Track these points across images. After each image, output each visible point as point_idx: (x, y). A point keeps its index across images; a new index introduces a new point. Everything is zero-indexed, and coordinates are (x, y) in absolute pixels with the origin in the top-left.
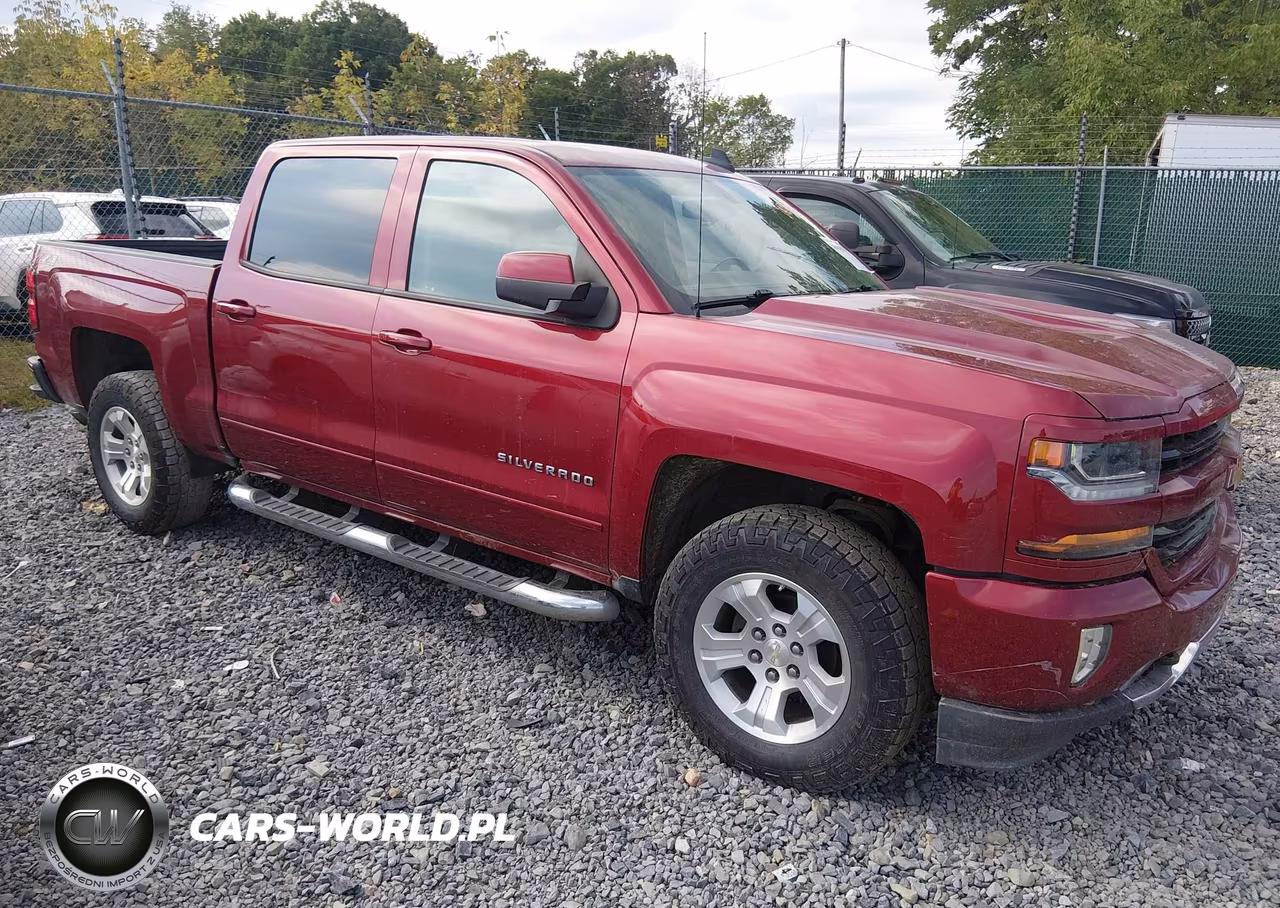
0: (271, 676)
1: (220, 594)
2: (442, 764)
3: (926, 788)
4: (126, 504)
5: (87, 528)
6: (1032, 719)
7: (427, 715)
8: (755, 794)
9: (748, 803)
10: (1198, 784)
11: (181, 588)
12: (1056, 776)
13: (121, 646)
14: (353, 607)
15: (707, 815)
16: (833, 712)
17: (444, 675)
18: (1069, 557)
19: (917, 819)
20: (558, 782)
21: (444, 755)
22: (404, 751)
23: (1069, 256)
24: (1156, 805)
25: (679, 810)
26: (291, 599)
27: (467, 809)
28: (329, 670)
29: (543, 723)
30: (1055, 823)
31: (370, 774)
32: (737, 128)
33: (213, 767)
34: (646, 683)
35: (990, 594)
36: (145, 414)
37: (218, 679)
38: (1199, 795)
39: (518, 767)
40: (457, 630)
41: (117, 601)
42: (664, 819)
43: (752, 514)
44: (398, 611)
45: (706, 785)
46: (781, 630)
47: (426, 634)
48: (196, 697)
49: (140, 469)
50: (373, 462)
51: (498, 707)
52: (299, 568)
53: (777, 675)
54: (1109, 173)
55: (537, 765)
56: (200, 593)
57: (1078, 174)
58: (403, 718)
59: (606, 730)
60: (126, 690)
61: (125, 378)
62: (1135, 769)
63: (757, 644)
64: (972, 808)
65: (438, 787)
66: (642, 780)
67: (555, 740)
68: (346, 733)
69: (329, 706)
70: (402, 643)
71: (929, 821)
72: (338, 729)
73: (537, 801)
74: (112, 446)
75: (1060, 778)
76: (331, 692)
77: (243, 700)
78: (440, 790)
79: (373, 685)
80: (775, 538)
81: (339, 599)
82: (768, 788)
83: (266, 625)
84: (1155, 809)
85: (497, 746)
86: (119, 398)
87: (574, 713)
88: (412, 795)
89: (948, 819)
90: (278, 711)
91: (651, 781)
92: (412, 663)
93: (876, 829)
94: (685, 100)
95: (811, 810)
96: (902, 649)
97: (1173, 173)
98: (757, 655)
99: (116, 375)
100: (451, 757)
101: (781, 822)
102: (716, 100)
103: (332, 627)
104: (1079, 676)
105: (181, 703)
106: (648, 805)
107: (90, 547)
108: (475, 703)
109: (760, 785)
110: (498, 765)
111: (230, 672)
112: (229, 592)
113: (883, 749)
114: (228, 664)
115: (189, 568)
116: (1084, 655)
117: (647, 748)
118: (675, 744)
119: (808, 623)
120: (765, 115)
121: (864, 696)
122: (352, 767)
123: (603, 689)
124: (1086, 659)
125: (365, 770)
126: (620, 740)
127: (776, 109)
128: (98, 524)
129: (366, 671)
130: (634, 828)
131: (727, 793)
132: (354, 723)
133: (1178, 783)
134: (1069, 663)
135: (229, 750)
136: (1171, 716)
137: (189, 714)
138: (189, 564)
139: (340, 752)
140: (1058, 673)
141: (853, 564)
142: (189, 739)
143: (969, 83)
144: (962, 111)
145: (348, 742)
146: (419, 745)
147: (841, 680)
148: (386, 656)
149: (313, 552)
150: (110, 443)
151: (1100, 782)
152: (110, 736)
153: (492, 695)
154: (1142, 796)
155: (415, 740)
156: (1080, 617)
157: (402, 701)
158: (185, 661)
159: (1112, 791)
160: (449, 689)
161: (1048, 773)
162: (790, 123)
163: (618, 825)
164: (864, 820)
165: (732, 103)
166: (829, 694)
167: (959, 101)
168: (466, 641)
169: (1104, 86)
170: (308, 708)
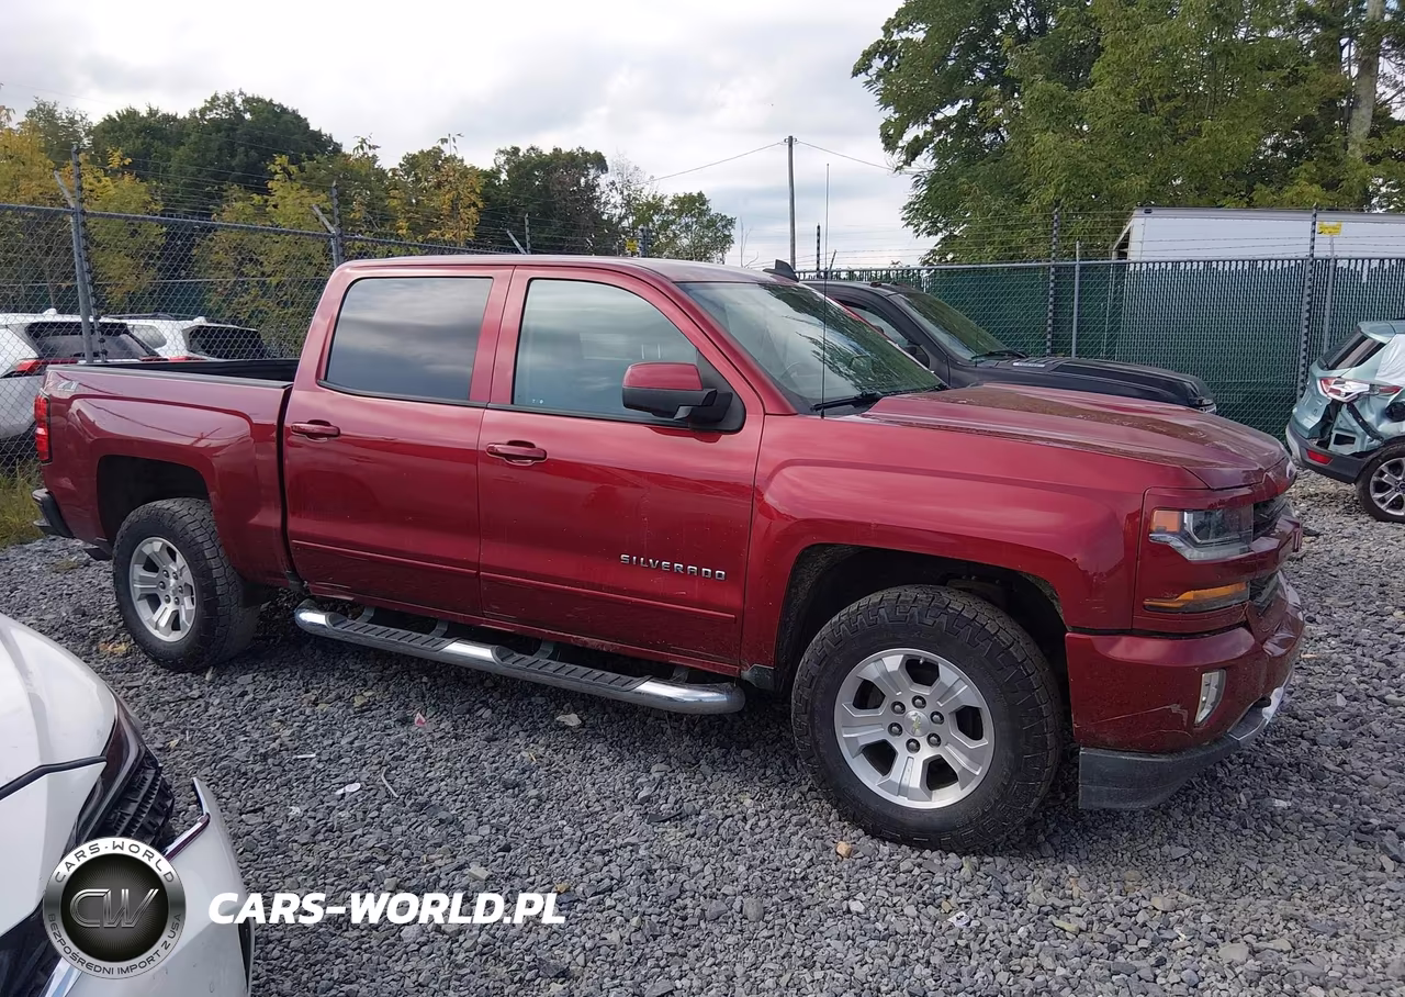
0: (389, 796)
1: (297, 724)
2: (598, 859)
3: (1056, 841)
4: (160, 640)
5: (115, 669)
6: (1163, 759)
7: (563, 819)
8: (907, 859)
9: (904, 866)
10: (1291, 817)
11: (251, 721)
12: (1165, 822)
13: (215, 780)
14: (442, 726)
15: (869, 880)
16: (977, 773)
17: (564, 782)
18: (1188, 611)
19: (1058, 866)
20: (718, 865)
21: (596, 851)
22: (553, 851)
23: (1048, 351)
24: (1259, 838)
25: (842, 878)
26: (375, 722)
27: (639, 896)
28: (446, 785)
29: (682, 815)
30: (1178, 859)
31: (529, 876)
32: (674, 227)
33: (371, 881)
34: (764, 774)
35: (1125, 650)
36: (192, 543)
37: (333, 803)
38: (1292, 827)
39: (673, 856)
40: (559, 739)
41: (188, 739)
42: (830, 887)
43: (891, 594)
44: (489, 727)
45: (860, 855)
46: (920, 702)
47: (532, 745)
48: (320, 820)
49: (177, 603)
50: (478, 574)
51: (631, 805)
52: (370, 693)
53: (918, 745)
54: (1083, 268)
55: (692, 852)
56: (275, 724)
57: (1053, 270)
58: (540, 822)
59: (745, 817)
60: (242, 821)
61: (166, 507)
62: (1233, 809)
63: (896, 718)
64: (1101, 854)
65: (602, 879)
66: (798, 856)
67: (700, 829)
68: (489, 841)
69: (461, 818)
70: (508, 756)
71: (1069, 867)
72: (480, 838)
73: (704, 883)
74: (143, 580)
75: (1170, 823)
76: (458, 805)
77: (368, 820)
78: (607, 882)
79: (497, 795)
80: (916, 614)
81: (424, 720)
82: (917, 853)
83: (362, 750)
84: (1257, 841)
85: (645, 839)
86: (158, 527)
87: (707, 805)
88: (580, 888)
89: (1083, 865)
90: (410, 826)
91: (807, 856)
92: (528, 773)
93: (1024, 879)
94: (617, 198)
95: (962, 867)
96: (1043, 706)
97: (1144, 266)
98: (895, 728)
99: (154, 503)
100: (603, 853)
101: (939, 878)
102: (650, 199)
103: (431, 746)
104: (1202, 716)
105: (307, 828)
106: (812, 877)
107: (130, 688)
108: (608, 803)
109: (909, 851)
110: (653, 856)
111: (343, 795)
112: (305, 721)
113: (1028, 802)
114: (338, 789)
115: (249, 701)
116: (1204, 699)
117: (791, 829)
118: (817, 823)
119: (950, 690)
120: (702, 213)
121: (1009, 754)
122: (509, 870)
123: (726, 782)
124: (1205, 702)
125: (523, 871)
126: (763, 824)
127: (715, 208)
128: (125, 665)
129: (483, 783)
130: (805, 896)
131: (880, 860)
132: (494, 831)
133: (1272, 817)
134: (1193, 705)
135: (378, 866)
136: (1248, 766)
137: (320, 837)
138: (247, 698)
139: (491, 858)
140: (1185, 714)
141: (993, 633)
142: (332, 859)
143: (922, 181)
144: (917, 210)
145: (494, 848)
146: (566, 845)
147: (984, 742)
148: (497, 769)
149: (375, 678)
150: (141, 577)
151: (1206, 823)
152: (247, 863)
153: (621, 796)
154: (1245, 832)
155: (561, 841)
156: (1200, 663)
157: (532, 808)
158: (290, 790)
159: (1218, 830)
160: (575, 794)
161: (1159, 820)
162: (730, 222)
163: (789, 896)
164: (1011, 872)
165: (667, 202)
166: (973, 756)
167: (913, 199)
168: (574, 748)
169: (1068, 181)
170: (441, 821)
